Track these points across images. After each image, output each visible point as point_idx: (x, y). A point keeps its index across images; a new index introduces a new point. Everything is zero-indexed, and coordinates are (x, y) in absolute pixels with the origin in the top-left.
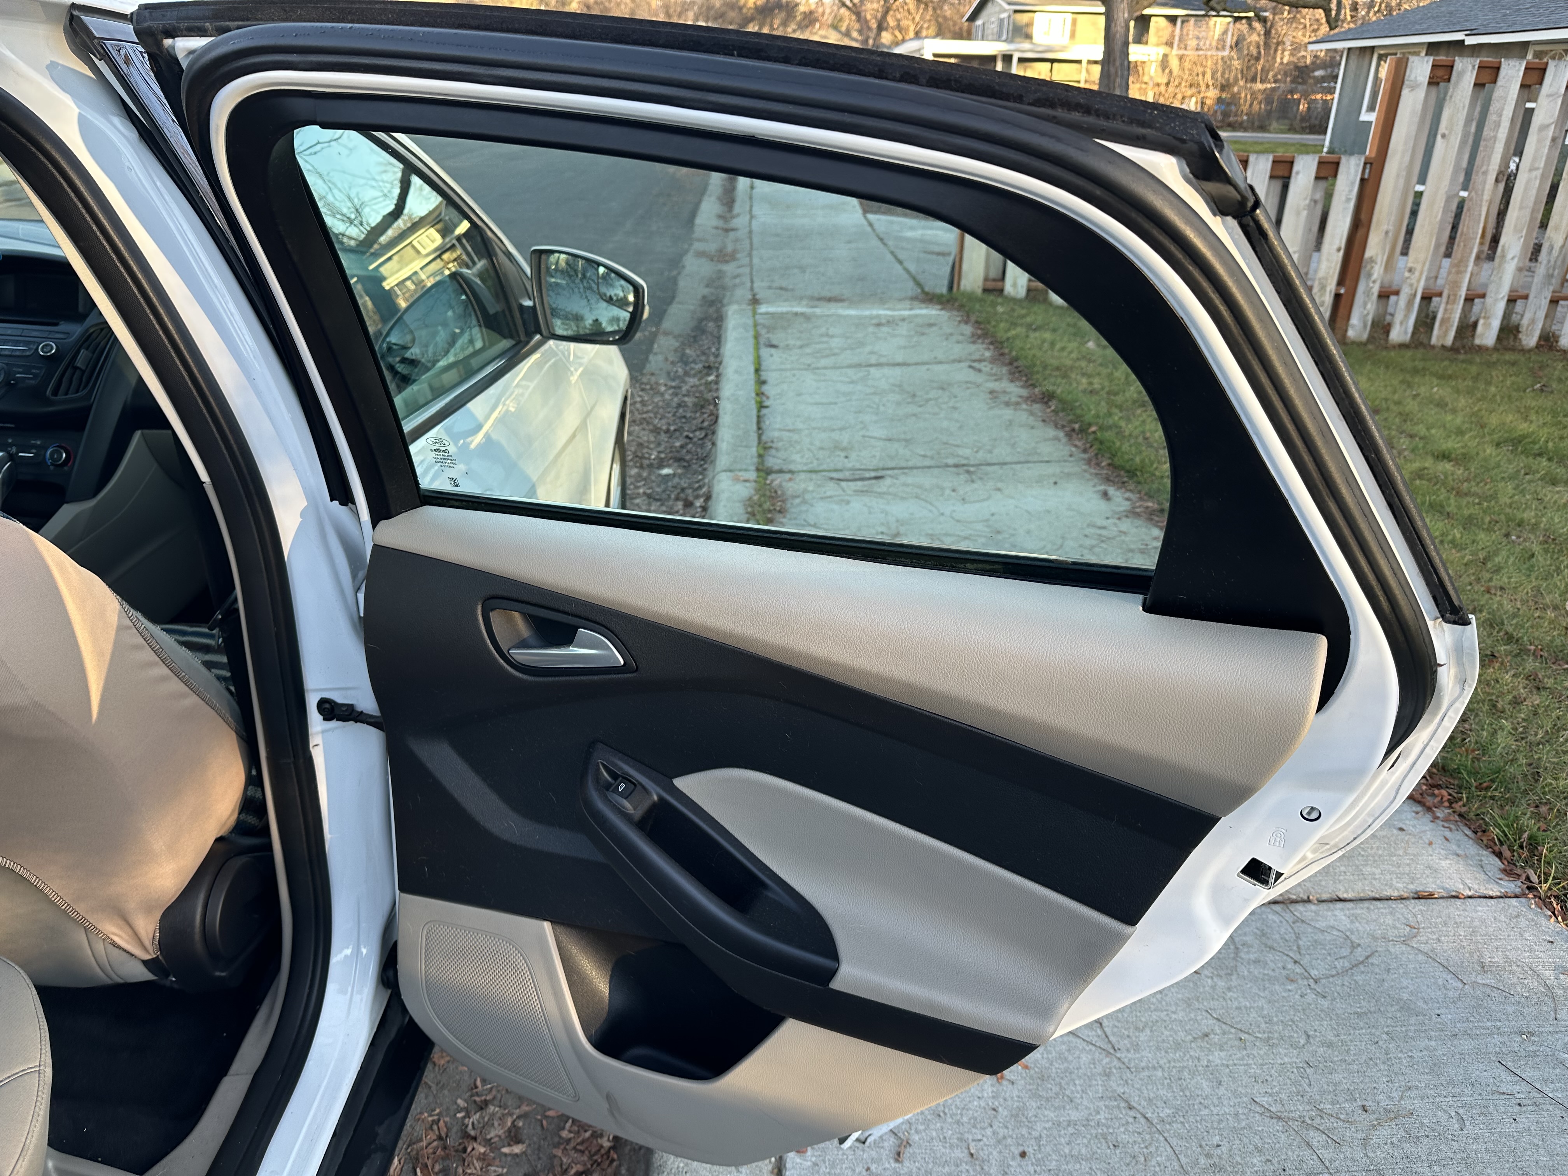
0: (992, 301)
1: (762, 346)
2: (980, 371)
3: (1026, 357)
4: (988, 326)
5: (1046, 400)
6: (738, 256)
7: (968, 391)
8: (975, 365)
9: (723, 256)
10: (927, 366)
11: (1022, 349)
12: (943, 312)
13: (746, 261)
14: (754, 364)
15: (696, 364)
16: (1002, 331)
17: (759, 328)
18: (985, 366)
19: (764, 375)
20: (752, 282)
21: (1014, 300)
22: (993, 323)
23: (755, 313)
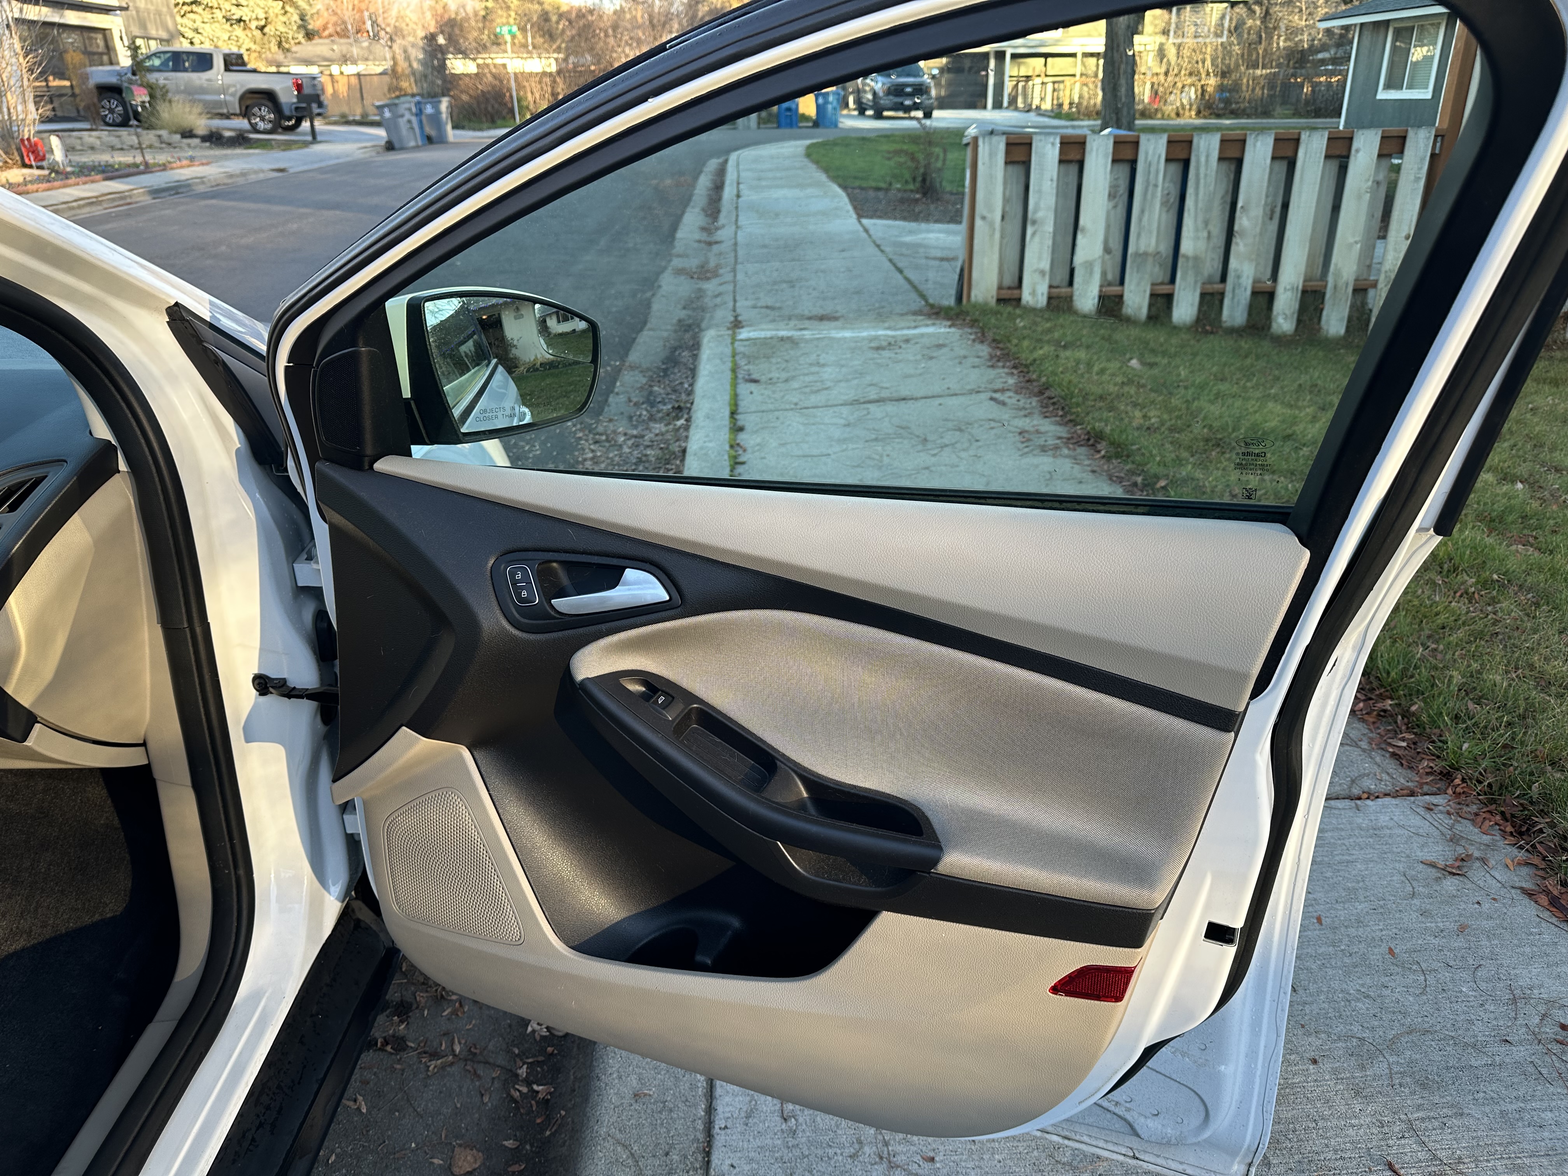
0: (1009, 313)
1: (740, 381)
2: (1004, 404)
3: (1060, 385)
4: (1008, 345)
5: (1091, 442)
6: (721, 271)
7: (993, 432)
8: (997, 395)
9: (704, 273)
10: (940, 400)
11: (1054, 373)
12: (953, 330)
13: (729, 277)
14: (730, 405)
15: (665, 404)
16: (1026, 351)
17: (737, 358)
18: (1010, 397)
19: (742, 419)
20: (735, 301)
21: (1033, 310)
22: (1015, 341)
23: (734, 340)
